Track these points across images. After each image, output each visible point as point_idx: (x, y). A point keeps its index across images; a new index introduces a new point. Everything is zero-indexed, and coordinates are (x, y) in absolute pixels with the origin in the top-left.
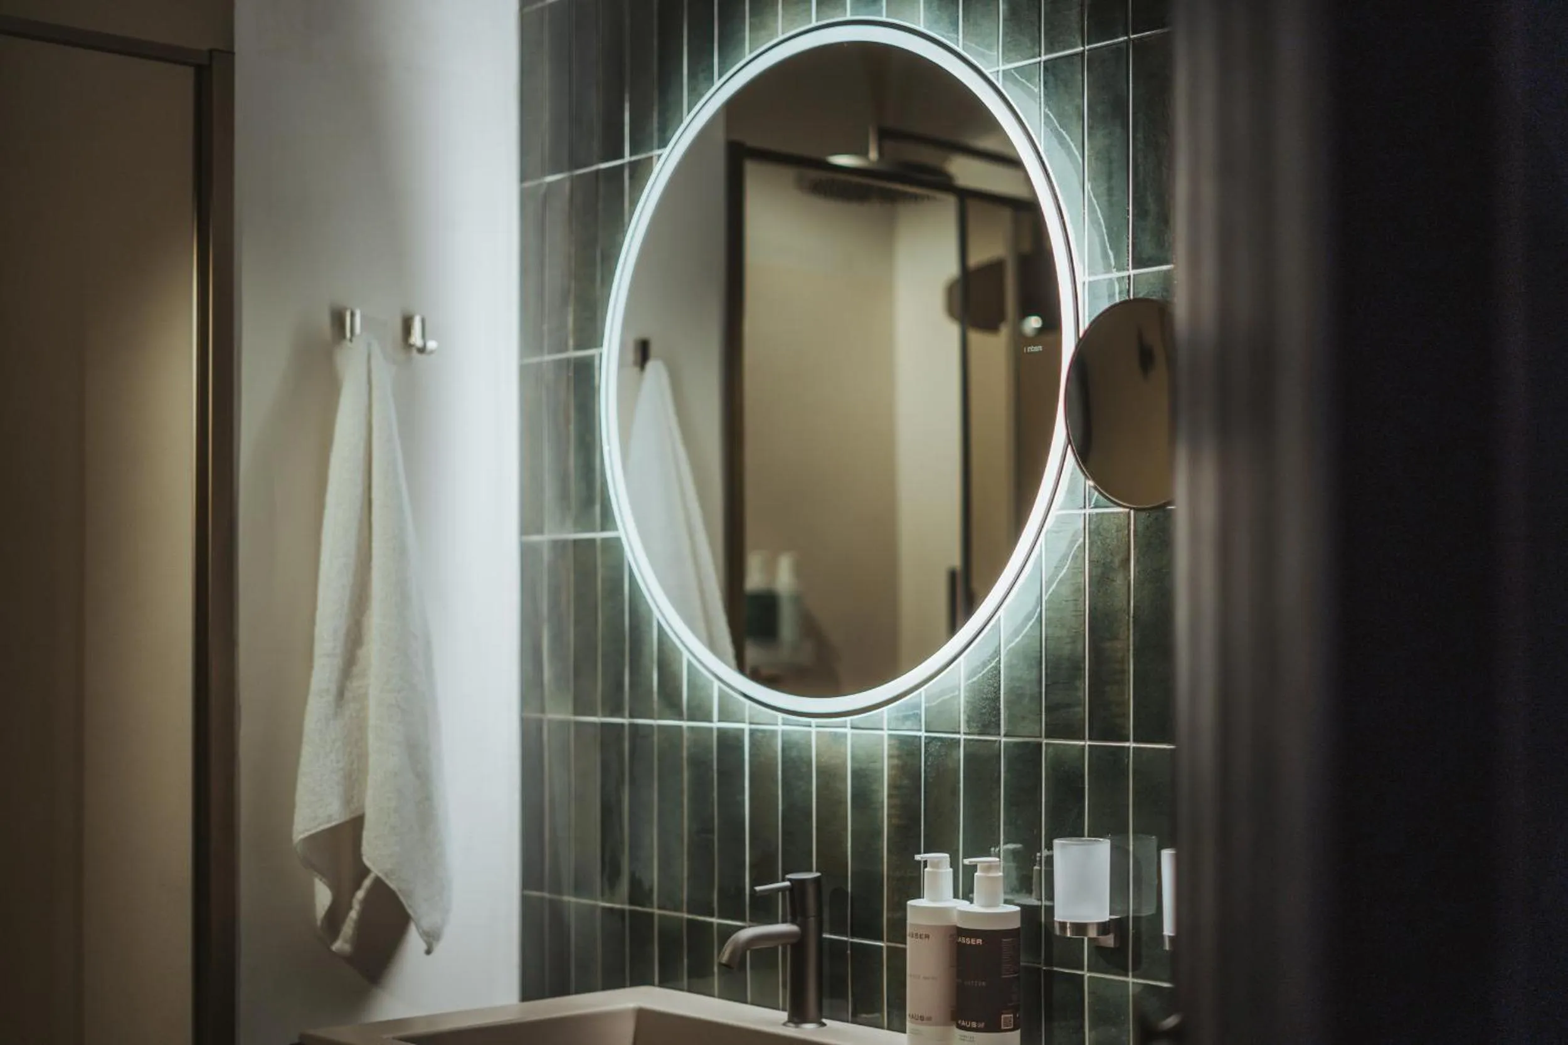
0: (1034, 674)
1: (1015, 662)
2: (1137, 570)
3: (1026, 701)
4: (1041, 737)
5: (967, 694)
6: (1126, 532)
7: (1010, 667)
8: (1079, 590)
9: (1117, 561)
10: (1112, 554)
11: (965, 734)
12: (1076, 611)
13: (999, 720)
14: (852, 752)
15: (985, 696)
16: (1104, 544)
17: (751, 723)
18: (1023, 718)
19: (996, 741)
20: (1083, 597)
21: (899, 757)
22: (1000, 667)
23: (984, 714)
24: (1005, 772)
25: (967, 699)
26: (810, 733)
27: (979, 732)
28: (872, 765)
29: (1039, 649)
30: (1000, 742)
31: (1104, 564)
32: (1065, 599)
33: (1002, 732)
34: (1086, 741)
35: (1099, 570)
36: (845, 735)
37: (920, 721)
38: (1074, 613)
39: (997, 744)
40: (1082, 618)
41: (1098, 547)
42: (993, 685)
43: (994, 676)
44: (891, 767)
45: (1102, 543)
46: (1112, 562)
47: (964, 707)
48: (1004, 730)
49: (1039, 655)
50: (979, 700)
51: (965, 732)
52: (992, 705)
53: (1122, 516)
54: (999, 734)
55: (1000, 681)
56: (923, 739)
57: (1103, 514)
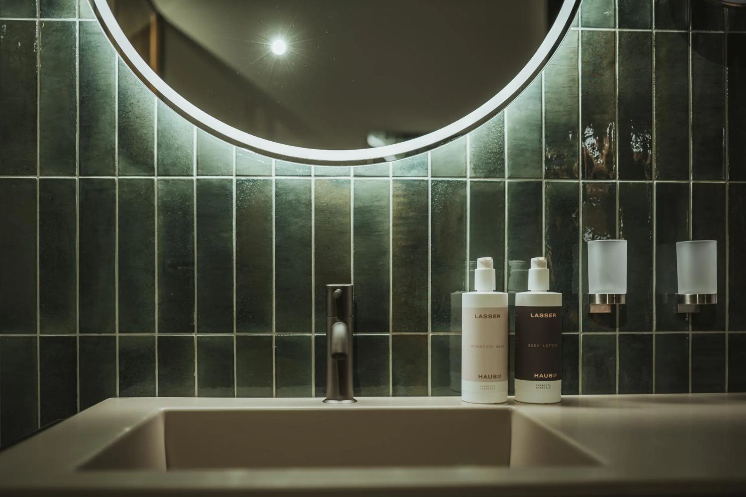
0: (536, 135)
1: (518, 127)
2: (621, 69)
3: (528, 154)
4: (542, 178)
5: (473, 150)
6: (613, 44)
7: (513, 130)
8: (574, 80)
9: (605, 62)
10: (601, 58)
11: (470, 177)
12: (571, 94)
13: (504, 166)
14: (355, 194)
15: (490, 151)
16: (593, 51)
17: (237, 175)
18: (526, 165)
19: (501, 182)
20: (577, 85)
21: (404, 196)
22: (504, 131)
23: (489, 163)
24: (509, 203)
25: (473, 153)
26: (310, 180)
27: (484, 176)
28: (376, 203)
29: (540, 119)
30: (504, 182)
31: (594, 64)
32: (562, 86)
33: (507, 176)
34: (580, 180)
35: (591, 68)
36: (349, 182)
37: (427, 169)
38: (569, 95)
39: (502, 184)
40: (577, 98)
41: (590, 53)
42: (498, 143)
43: (498, 137)
44: (396, 204)
45: (592, 50)
46: (601, 62)
47: (470, 159)
48: (508, 174)
49: (540, 122)
50: (484, 154)
51: (472, 176)
52: (498, 157)
53: (609, 34)
54: (504, 177)
55: (504, 140)
56: (430, 183)
57: (593, 31)
